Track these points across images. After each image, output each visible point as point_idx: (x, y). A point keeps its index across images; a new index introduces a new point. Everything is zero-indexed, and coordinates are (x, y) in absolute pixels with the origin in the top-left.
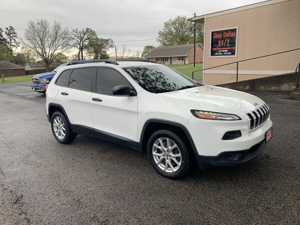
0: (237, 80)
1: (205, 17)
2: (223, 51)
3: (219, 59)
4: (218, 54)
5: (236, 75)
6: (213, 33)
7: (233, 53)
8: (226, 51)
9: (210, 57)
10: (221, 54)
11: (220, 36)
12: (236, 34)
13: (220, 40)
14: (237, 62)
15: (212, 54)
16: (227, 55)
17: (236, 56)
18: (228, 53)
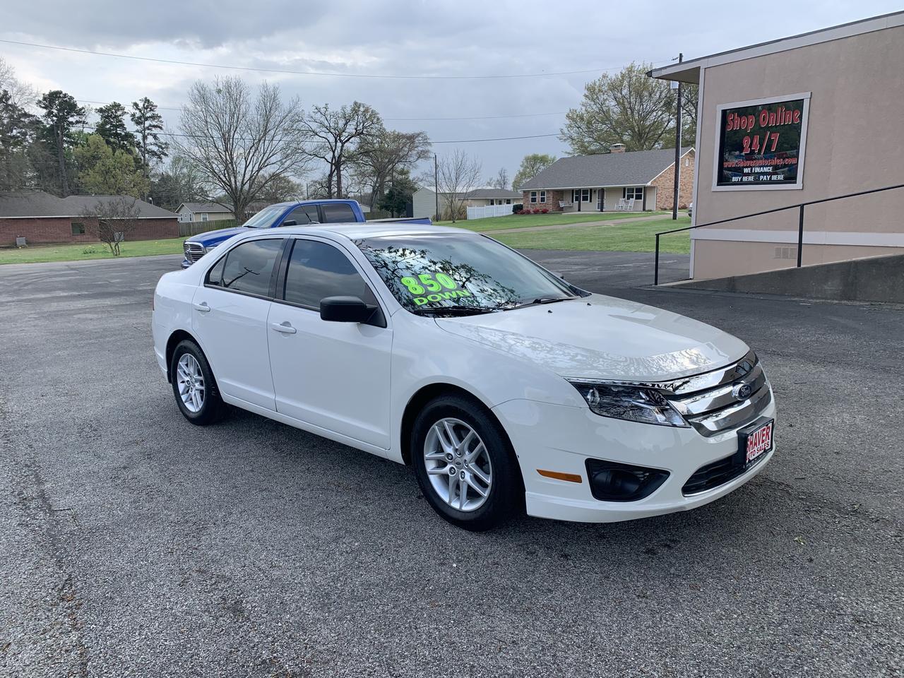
0: (799, 264)
1: (703, 65)
2: (757, 170)
3: (743, 195)
4: (742, 179)
5: (797, 247)
6: (724, 112)
7: (791, 178)
8: (766, 170)
9: (715, 187)
10: (751, 178)
11: (748, 124)
12: (801, 117)
13: (748, 134)
14: (802, 206)
15: (723, 180)
16: (771, 182)
17: (798, 185)
18: (774, 178)
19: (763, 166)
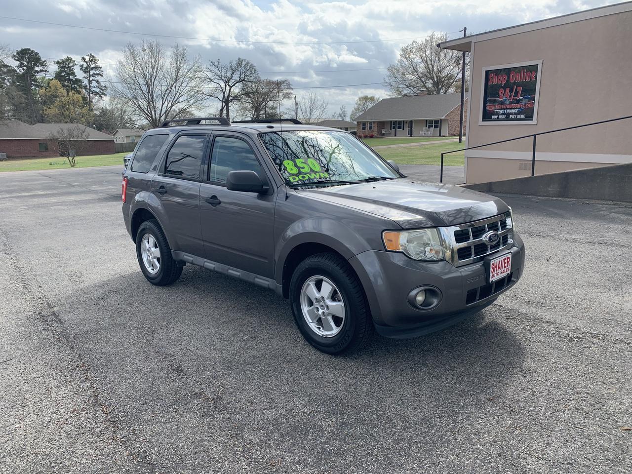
0: (533, 174)
1: (473, 40)
2: (508, 111)
3: (500, 128)
4: (498, 117)
5: (532, 162)
6: (487, 72)
7: (529, 117)
8: (514, 111)
9: (481, 122)
10: (504, 117)
11: (502, 80)
12: (536, 76)
13: (503, 87)
14: (535, 136)
15: (484, 119)
16: (517, 119)
17: (534, 122)
18: (519, 116)
19: (511, 109)
